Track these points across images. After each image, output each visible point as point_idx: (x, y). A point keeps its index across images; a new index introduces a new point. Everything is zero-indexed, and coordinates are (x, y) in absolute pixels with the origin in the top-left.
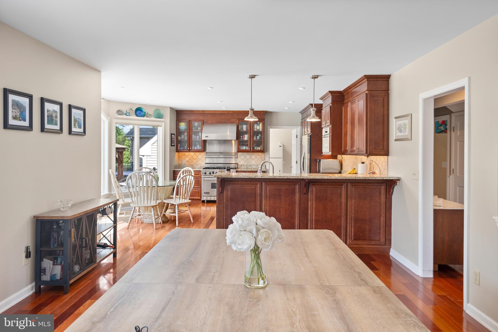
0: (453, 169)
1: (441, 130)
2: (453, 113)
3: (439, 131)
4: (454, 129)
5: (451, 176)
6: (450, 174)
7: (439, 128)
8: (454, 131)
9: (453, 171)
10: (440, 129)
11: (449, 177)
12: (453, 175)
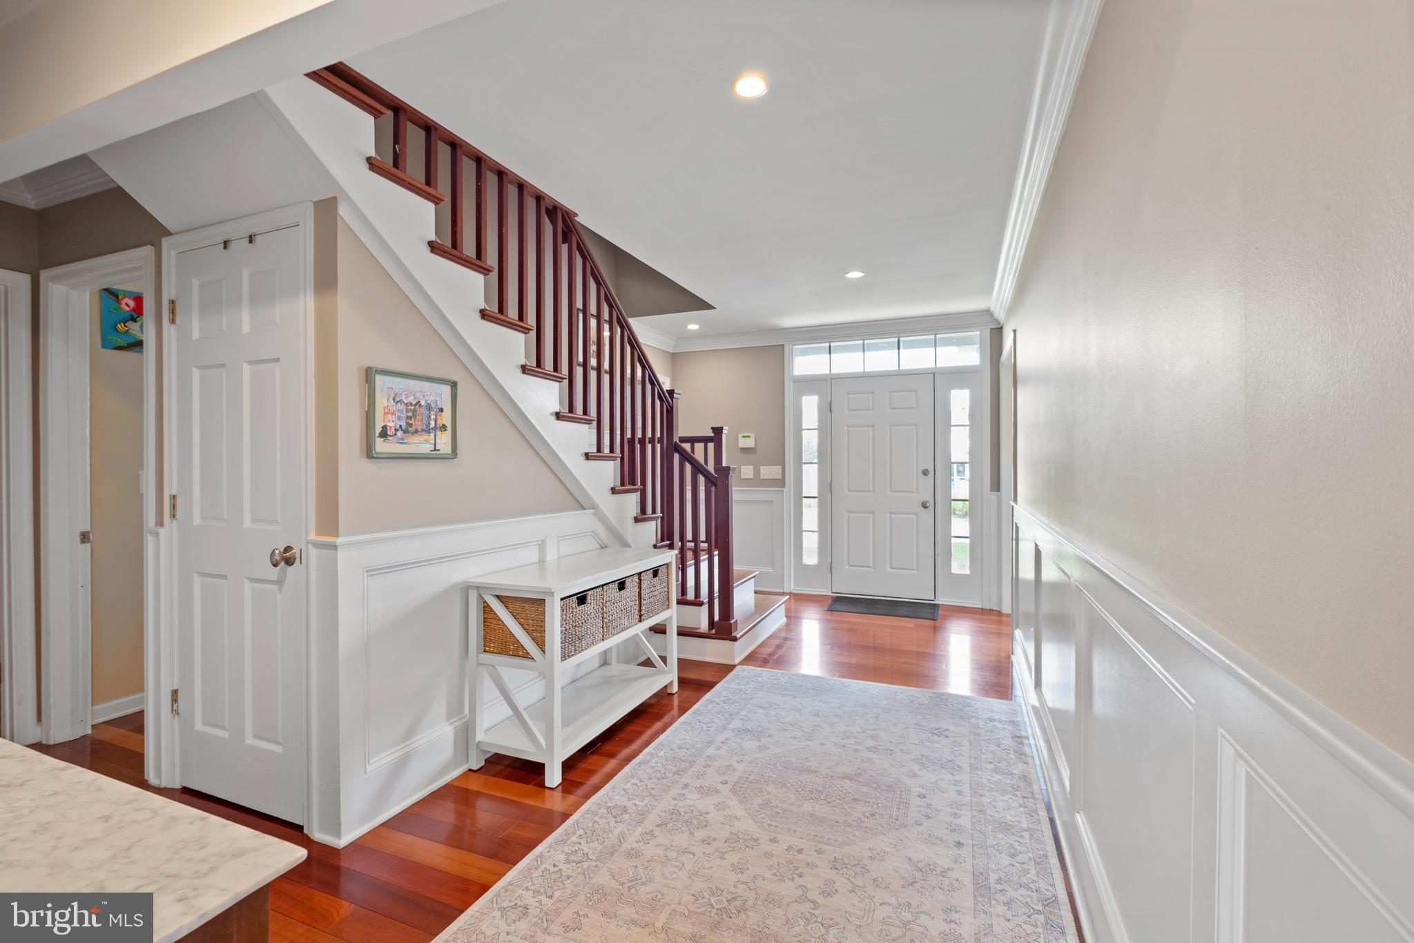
0: (174, 497)
1: (131, 341)
2: (169, 234)
3: (121, 342)
4: (173, 312)
5: (161, 530)
6: (160, 523)
7: (120, 327)
8: (173, 321)
9: (174, 507)
10: (127, 331)
11: (157, 534)
12: (175, 522)
